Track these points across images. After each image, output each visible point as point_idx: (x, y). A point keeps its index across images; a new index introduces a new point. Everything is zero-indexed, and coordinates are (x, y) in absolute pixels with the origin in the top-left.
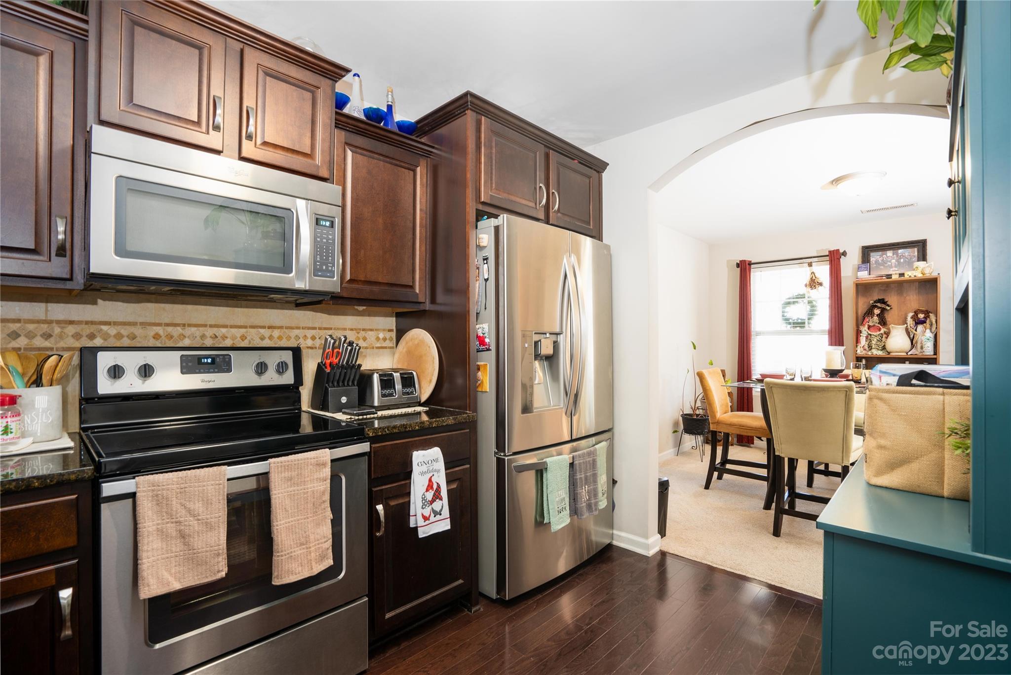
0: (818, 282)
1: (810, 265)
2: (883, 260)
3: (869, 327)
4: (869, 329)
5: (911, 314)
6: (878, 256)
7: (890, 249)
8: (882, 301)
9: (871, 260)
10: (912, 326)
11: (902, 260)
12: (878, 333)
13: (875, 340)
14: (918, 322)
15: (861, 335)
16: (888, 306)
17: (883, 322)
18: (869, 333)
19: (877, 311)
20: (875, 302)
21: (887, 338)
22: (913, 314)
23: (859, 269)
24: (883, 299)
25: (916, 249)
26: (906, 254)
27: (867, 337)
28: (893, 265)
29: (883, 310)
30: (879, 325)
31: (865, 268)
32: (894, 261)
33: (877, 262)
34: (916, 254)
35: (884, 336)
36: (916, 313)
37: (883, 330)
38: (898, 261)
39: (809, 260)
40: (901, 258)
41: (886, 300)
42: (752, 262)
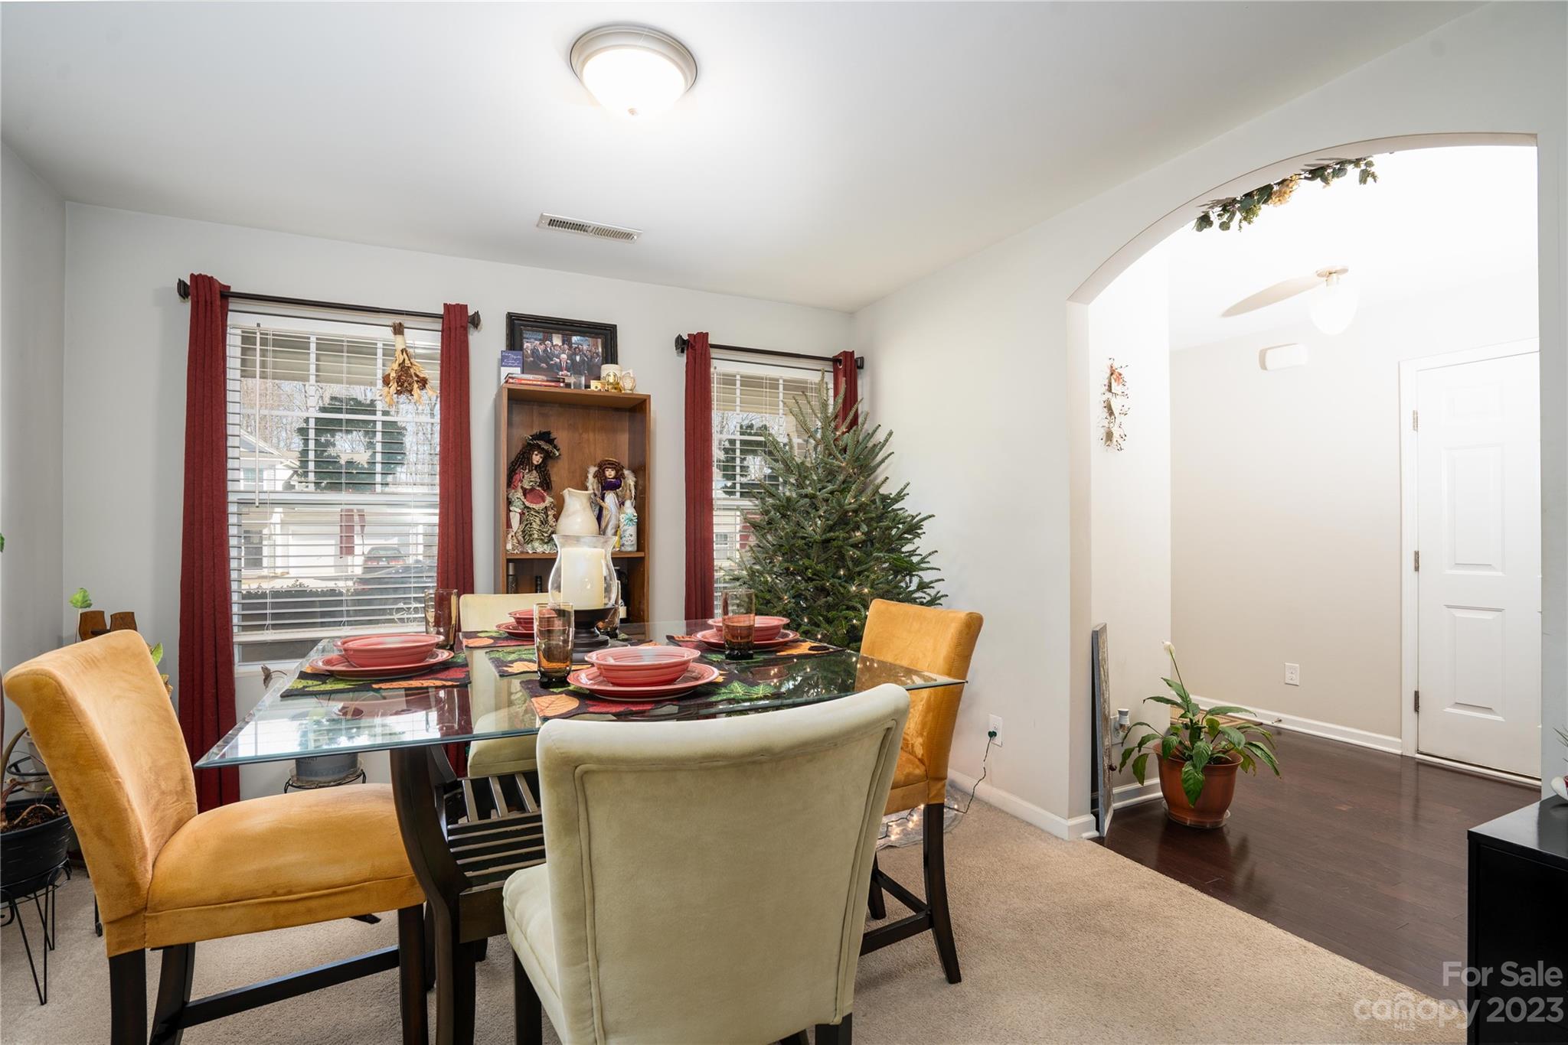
0: (417, 376)
1: (398, 330)
2: (545, 351)
3: (525, 492)
4: (525, 495)
5: (593, 470)
6: (536, 340)
7: (558, 331)
8: (546, 436)
9: (525, 347)
10: (596, 492)
11: (578, 358)
12: (542, 505)
13: (537, 520)
14: (607, 486)
15: (511, 508)
16: (555, 447)
17: (546, 484)
18: (527, 504)
19: (537, 459)
20: (535, 437)
21: (557, 517)
22: (596, 469)
23: (503, 361)
24: (549, 433)
25: (600, 341)
26: (585, 347)
27: (522, 514)
28: (564, 365)
29: (548, 457)
30: (540, 489)
31: (515, 360)
32: (564, 356)
33: (534, 351)
34: (600, 350)
35: (551, 513)
36: (602, 467)
37: (549, 500)
38: (571, 357)
39: (397, 319)
40: (575, 354)
41: (553, 436)
42: (233, 290)
